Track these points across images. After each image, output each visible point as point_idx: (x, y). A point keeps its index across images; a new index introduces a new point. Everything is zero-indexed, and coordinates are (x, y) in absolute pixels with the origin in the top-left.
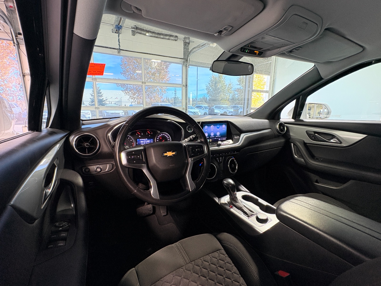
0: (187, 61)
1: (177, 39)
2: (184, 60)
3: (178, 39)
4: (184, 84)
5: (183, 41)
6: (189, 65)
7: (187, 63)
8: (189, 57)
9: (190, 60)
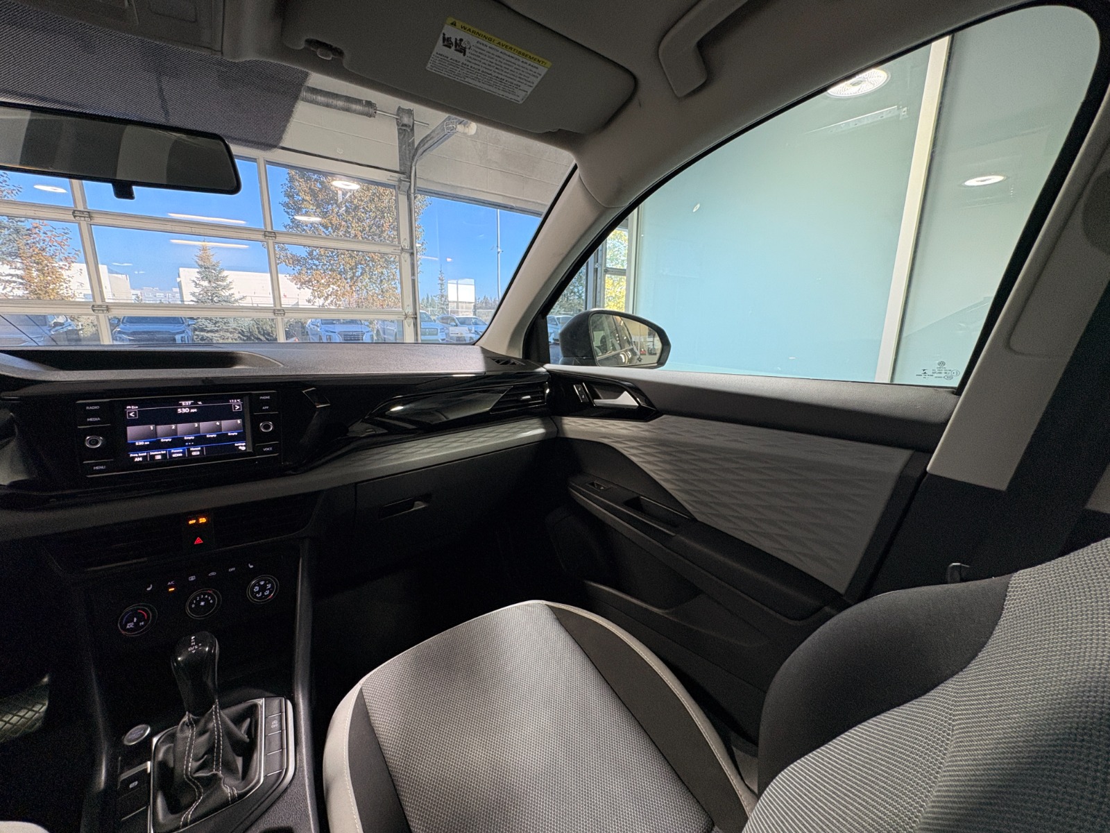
0: (410, 179)
1: (371, 111)
2: (402, 176)
3: (378, 112)
4: (406, 244)
5: (395, 120)
6: (415, 190)
7: (410, 187)
8: (413, 168)
9: (417, 176)
